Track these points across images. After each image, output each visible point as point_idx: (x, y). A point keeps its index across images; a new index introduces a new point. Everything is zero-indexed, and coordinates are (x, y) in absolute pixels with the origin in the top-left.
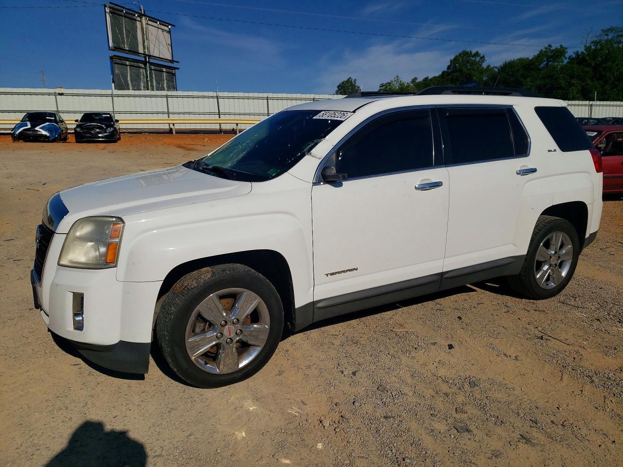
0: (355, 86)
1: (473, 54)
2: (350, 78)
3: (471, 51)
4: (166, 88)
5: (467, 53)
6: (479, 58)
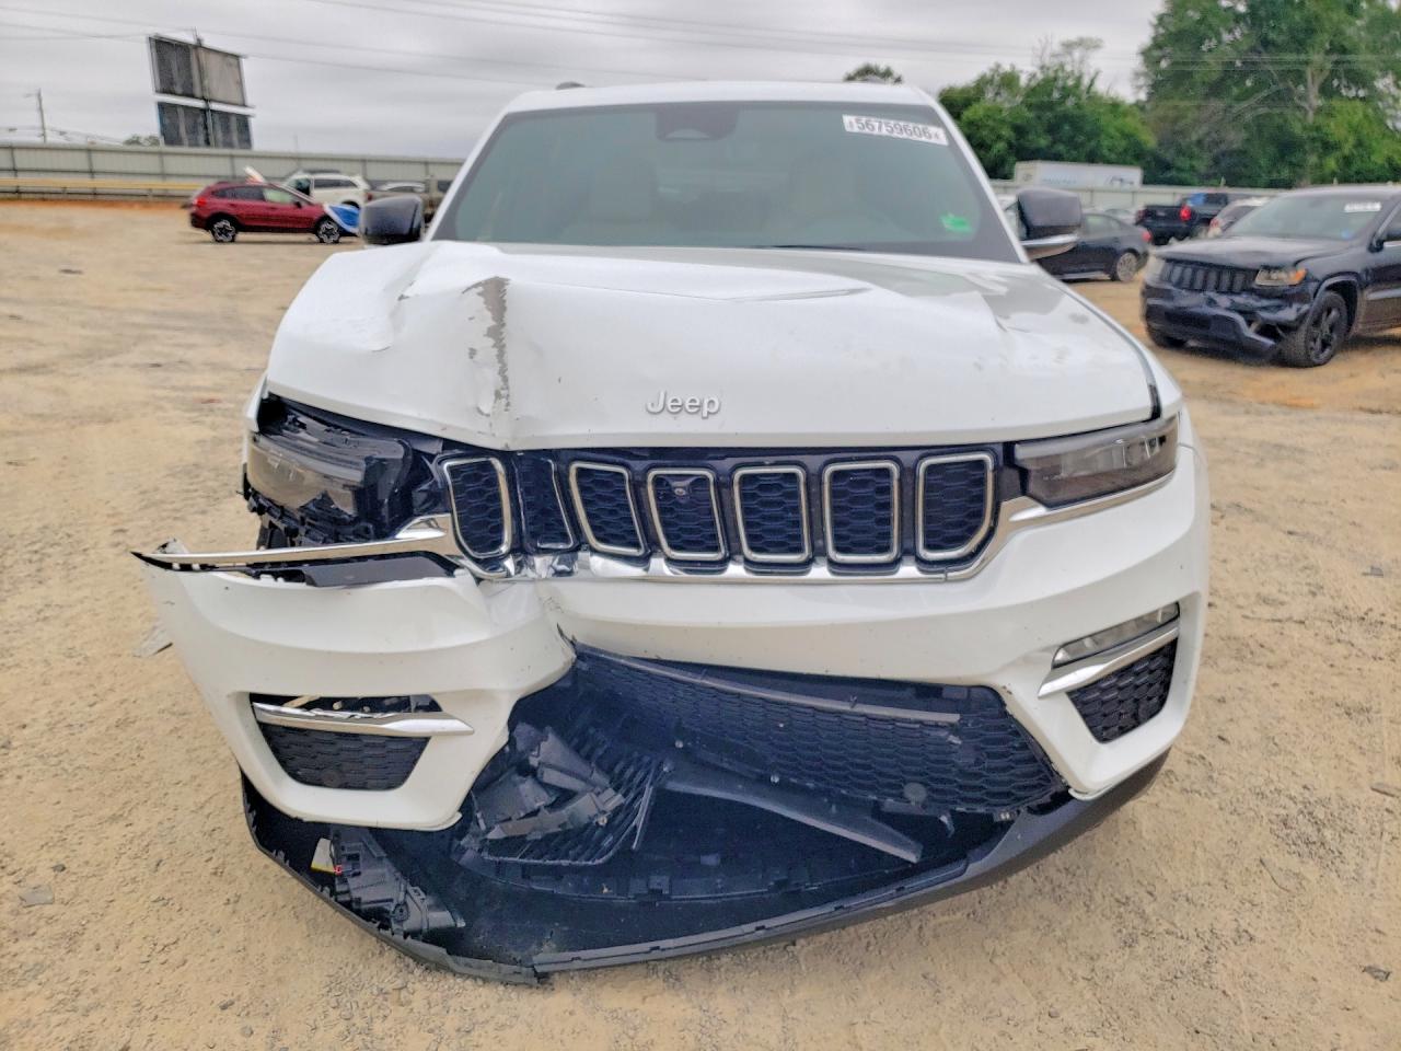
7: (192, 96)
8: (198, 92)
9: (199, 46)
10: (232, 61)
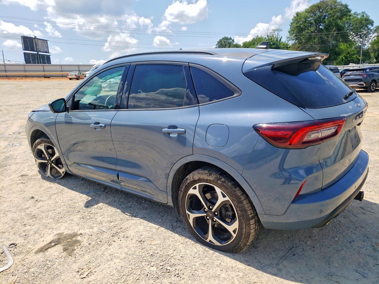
4: (46, 62)
7: (34, 51)
8: (35, 49)
9: (35, 38)
10: (45, 42)
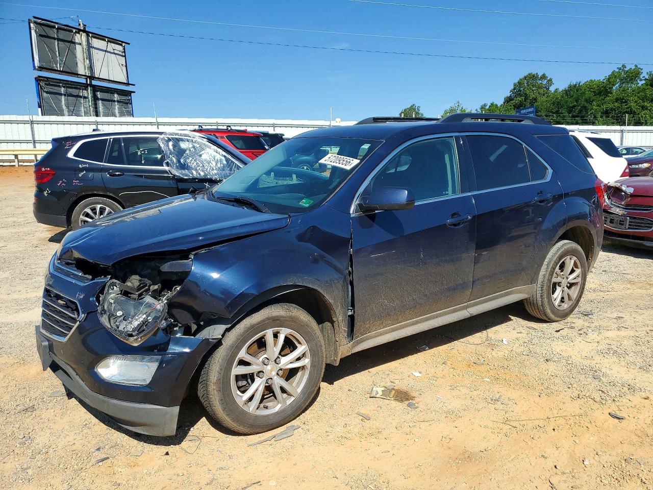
0: (419, 114)
1: (539, 76)
2: (414, 105)
3: (537, 74)
5: (534, 76)
6: (546, 81)
